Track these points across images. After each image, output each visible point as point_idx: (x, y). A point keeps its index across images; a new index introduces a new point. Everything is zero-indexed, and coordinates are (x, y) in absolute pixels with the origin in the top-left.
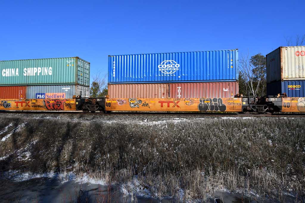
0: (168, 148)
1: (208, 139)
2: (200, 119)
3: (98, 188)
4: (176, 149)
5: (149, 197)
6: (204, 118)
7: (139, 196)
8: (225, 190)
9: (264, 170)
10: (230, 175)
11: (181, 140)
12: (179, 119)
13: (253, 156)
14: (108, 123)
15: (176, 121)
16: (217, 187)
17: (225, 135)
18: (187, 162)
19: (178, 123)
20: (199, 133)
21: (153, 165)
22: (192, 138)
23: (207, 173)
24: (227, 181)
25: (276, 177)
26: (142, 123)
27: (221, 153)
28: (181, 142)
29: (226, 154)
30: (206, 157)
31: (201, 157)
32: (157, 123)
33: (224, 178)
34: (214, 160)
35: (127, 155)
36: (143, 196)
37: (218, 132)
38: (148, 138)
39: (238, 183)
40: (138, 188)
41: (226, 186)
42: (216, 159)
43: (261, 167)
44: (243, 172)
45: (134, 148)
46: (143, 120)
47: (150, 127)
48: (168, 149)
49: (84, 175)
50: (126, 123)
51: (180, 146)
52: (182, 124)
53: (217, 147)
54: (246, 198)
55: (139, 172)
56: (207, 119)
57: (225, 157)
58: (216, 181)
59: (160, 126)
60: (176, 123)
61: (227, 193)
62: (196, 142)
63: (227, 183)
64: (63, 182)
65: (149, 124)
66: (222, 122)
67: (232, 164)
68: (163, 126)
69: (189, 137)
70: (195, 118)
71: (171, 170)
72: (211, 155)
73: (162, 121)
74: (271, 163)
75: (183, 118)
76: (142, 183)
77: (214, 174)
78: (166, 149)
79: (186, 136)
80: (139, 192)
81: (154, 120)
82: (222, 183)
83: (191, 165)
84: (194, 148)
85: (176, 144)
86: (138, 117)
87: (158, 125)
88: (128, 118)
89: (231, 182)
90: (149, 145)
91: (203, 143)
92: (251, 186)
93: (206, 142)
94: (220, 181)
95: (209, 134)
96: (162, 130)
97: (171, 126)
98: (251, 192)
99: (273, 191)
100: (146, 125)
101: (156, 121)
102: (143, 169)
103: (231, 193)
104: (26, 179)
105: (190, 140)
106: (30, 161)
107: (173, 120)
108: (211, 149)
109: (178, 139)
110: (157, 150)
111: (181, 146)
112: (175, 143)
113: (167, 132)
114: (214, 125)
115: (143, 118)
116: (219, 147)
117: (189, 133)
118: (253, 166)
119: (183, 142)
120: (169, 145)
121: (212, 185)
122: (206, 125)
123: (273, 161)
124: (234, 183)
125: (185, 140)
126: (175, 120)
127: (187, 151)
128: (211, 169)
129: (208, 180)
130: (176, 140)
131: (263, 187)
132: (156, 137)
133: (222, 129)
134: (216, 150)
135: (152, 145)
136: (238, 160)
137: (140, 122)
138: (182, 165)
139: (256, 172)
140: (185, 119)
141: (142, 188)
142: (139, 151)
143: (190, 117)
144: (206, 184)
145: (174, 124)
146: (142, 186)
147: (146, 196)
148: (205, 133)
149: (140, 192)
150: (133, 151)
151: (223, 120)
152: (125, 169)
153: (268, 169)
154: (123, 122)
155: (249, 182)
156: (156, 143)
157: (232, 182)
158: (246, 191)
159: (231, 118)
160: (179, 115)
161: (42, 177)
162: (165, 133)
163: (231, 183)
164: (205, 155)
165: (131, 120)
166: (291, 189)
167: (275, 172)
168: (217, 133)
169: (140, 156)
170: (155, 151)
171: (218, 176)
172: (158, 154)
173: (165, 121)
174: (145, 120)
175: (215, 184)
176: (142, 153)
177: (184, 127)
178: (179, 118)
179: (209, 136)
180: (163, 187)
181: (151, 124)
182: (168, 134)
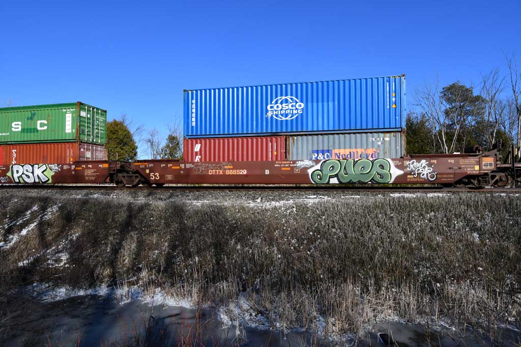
0: (298, 246)
1: (367, 231)
2: (353, 196)
3: (180, 313)
4: (312, 249)
5: (266, 330)
6: (359, 195)
7: (248, 327)
8: (396, 319)
9: (465, 285)
10: (404, 293)
11: (320, 233)
12: (316, 198)
13: (446, 261)
14: (195, 205)
15: (311, 201)
16: (382, 313)
17: (396, 224)
18: (330, 270)
19: (314, 203)
20: (350, 220)
21: (271, 276)
22: (338, 230)
23: (365, 290)
24: (399, 303)
25: (486, 296)
26: (252, 205)
27: (389, 256)
28: (319, 236)
29: (398, 256)
30: (362, 263)
31: (354, 262)
32: (277, 204)
33: (395, 298)
34: (376, 268)
35: (228, 258)
36: (256, 327)
37: (385, 220)
38: (263, 229)
39: (419, 306)
40: (246, 314)
41: (398, 312)
42: (381, 265)
43: (459, 279)
44: (426, 288)
45: (239, 247)
46: (254, 199)
47: (266, 210)
48: (298, 248)
49: (157, 291)
50: (226, 204)
51: (317, 243)
52: (321, 206)
53: (383, 244)
54: (433, 332)
55: (248, 288)
56: (365, 198)
57: (396, 262)
58: (380, 303)
59: (283, 209)
60: (310, 204)
61: (399, 323)
62: (346, 237)
63: (400, 307)
64: (123, 303)
65: (264, 205)
66: (391, 203)
67: (408, 275)
68: (288, 209)
69: (334, 227)
70: (343, 196)
71: (303, 284)
72: (371, 259)
73: (287, 200)
74: (478, 272)
75: (323, 195)
76: (254, 305)
77: (378, 290)
78: (295, 248)
79: (328, 226)
80: (248, 320)
81: (273, 200)
82: (390, 308)
83: (338, 276)
84: (343, 247)
85: (311, 241)
86: (246, 194)
87: (281, 207)
88: (229, 195)
89: (406, 305)
90: (265, 241)
91: (358, 238)
92: (441, 312)
93: (362, 236)
94: (387, 303)
95: (368, 223)
96: (286, 215)
97: (303, 209)
98: (442, 323)
99: (480, 321)
100: (260, 208)
101: (277, 201)
102: (256, 283)
103: (406, 324)
104: (62, 298)
105: (335, 233)
106: (67, 267)
107: (306, 200)
108: (372, 249)
109: (315, 231)
110: (278, 250)
111: (320, 243)
112: (308, 239)
113: (296, 219)
114: (376, 206)
115: (254, 197)
116: (386, 244)
117: (333, 222)
118: (445, 277)
119: (323, 237)
120: (298, 241)
121: (374, 310)
122: (363, 208)
123: (481, 269)
124: (412, 306)
125: (326, 233)
126: (309, 200)
127: (329, 252)
128: (373, 282)
129: (366, 301)
130: (311, 233)
131: (463, 313)
132: (277, 228)
133: (391, 214)
134: (380, 251)
135: (270, 241)
136: (419, 268)
137: (249, 203)
138: (322, 276)
139: (451, 289)
140: (326, 198)
141: (254, 314)
142: (249, 251)
143: (335, 194)
144: (363, 308)
145: (308, 206)
146: (254, 310)
147: (261, 327)
148: (361, 221)
149: (251, 320)
150: (238, 251)
151: (394, 198)
152: (225, 281)
153: (471, 284)
154: (220, 202)
155: (437, 306)
156: (277, 239)
157: (408, 305)
158: (432, 320)
159: (407, 195)
160: (316, 191)
161: (88, 295)
162: (292, 221)
163: (407, 307)
164: (361, 259)
165: (234, 200)
166: (513, 318)
167: (484, 289)
169: (250, 260)
170: (275, 252)
171: (383, 294)
172: (279, 256)
173: (291, 201)
174: (258, 198)
175: (379, 308)
176: (253, 254)
177: (324, 210)
178: (315, 196)
179: (369, 226)
180: (289, 312)
181: (268, 207)
182: (297, 223)
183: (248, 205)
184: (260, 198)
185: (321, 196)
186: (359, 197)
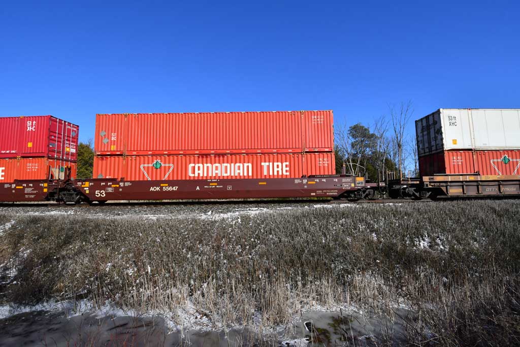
0: (241, 251)
1: (297, 235)
2: (286, 208)
4: (253, 253)
7: (193, 330)
8: (319, 308)
9: (368, 275)
11: (260, 239)
12: (257, 210)
14: (151, 219)
15: (254, 213)
16: (307, 304)
17: (318, 229)
19: (256, 214)
20: (284, 228)
22: (275, 236)
25: (383, 283)
26: (203, 217)
27: (313, 255)
28: (259, 242)
29: (319, 255)
32: (225, 216)
33: (317, 290)
35: (179, 266)
38: (212, 238)
40: (192, 318)
41: (320, 302)
43: (363, 270)
44: (342, 281)
45: (189, 255)
46: (205, 212)
47: (216, 222)
48: (241, 253)
50: (180, 217)
51: (257, 247)
52: (261, 216)
53: (309, 246)
55: (196, 292)
56: (295, 208)
57: (318, 260)
58: (306, 295)
59: (230, 220)
60: (252, 215)
61: (321, 311)
62: (280, 241)
63: (321, 298)
64: (70, 317)
65: (214, 217)
66: (315, 212)
67: (327, 270)
68: (234, 220)
69: (271, 234)
70: (279, 207)
71: (244, 284)
72: (299, 258)
73: (234, 212)
75: (263, 208)
76: (200, 308)
78: (238, 253)
79: (266, 232)
80: (193, 323)
81: (221, 212)
82: (314, 299)
85: (253, 246)
86: (198, 208)
87: (228, 218)
88: (184, 209)
90: (213, 248)
91: (290, 242)
92: (352, 298)
93: (293, 240)
94: (311, 295)
95: (297, 229)
96: (232, 226)
97: (246, 219)
98: (353, 308)
100: (210, 219)
101: (225, 213)
102: (203, 287)
103: (326, 311)
104: (5, 317)
105: (272, 239)
106: (15, 284)
107: (249, 212)
108: (300, 250)
109: (255, 238)
110: (224, 255)
111: (259, 248)
112: (250, 244)
113: (240, 228)
114: (303, 216)
115: (206, 210)
116: (311, 246)
117: (270, 229)
118: (354, 270)
119: (262, 243)
120: (242, 247)
122: (294, 217)
123: (379, 261)
124: (330, 296)
125: (264, 239)
126: (252, 211)
128: (300, 278)
129: (295, 295)
130: (252, 240)
132: (224, 237)
133: (314, 221)
134: (306, 251)
135: (218, 248)
136: (335, 263)
137: (201, 216)
140: (265, 209)
141: (199, 317)
142: (198, 259)
143: (273, 207)
144: (293, 301)
145: (251, 217)
146: (200, 314)
148: (292, 228)
150: (188, 259)
151: (316, 209)
154: (175, 216)
155: (349, 294)
156: (223, 246)
157: (327, 295)
158: (345, 307)
159: (325, 206)
160: (258, 204)
162: (237, 230)
165: (188, 213)
168: (308, 226)
169: (198, 267)
170: (222, 258)
172: (225, 261)
173: (237, 213)
174: (209, 211)
175: (305, 300)
177: (264, 219)
178: (257, 208)
181: (217, 218)
182: (241, 232)
183: (199, 217)
184: (211, 212)
185: (261, 208)
186: (291, 208)
